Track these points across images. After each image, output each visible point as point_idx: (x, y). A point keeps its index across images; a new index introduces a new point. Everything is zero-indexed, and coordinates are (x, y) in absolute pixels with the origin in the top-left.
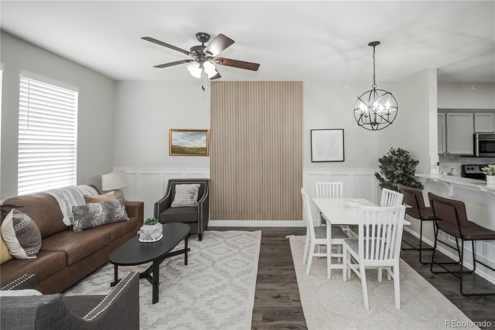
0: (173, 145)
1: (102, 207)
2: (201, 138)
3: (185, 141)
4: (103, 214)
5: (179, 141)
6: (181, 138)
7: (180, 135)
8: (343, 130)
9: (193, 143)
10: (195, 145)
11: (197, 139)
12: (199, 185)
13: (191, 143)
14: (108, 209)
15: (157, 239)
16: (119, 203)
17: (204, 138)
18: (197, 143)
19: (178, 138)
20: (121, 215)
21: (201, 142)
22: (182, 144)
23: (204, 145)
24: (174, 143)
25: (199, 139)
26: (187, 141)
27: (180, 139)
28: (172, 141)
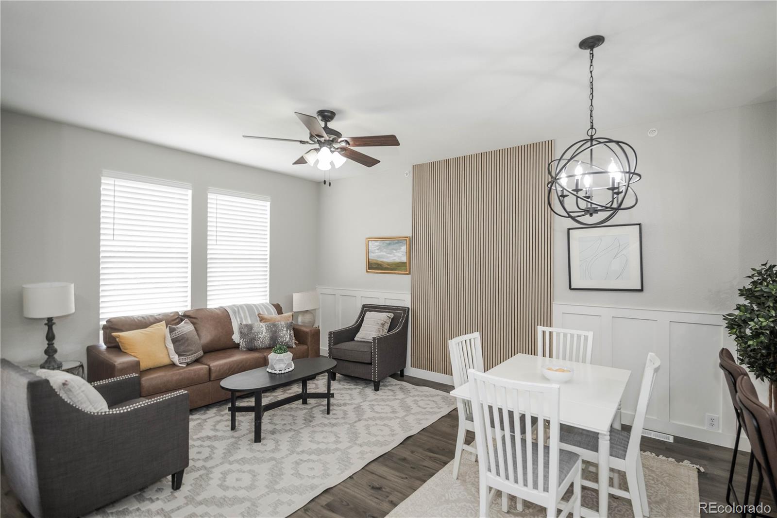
0: (371, 259)
1: (266, 328)
2: (400, 249)
3: (382, 253)
4: (266, 336)
5: (376, 254)
6: (378, 249)
7: (378, 246)
8: (639, 224)
9: (391, 255)
10: (394, 258)
11: (395, 250)
12: (392, 315)
13: (389, 255)
14: (271, 331)
15: (281, 371)
16: (284, 326)
17: (404, 248)
18: (395, 256)
19: (375, 250)
20: (285, 340)
21: (400, 255)
22: (379, 257)
23: (404, 259)
24: (372, 256)
25: (398, 250)
26: (384, 253)
27: (377, 251)
28: (369, 253)
